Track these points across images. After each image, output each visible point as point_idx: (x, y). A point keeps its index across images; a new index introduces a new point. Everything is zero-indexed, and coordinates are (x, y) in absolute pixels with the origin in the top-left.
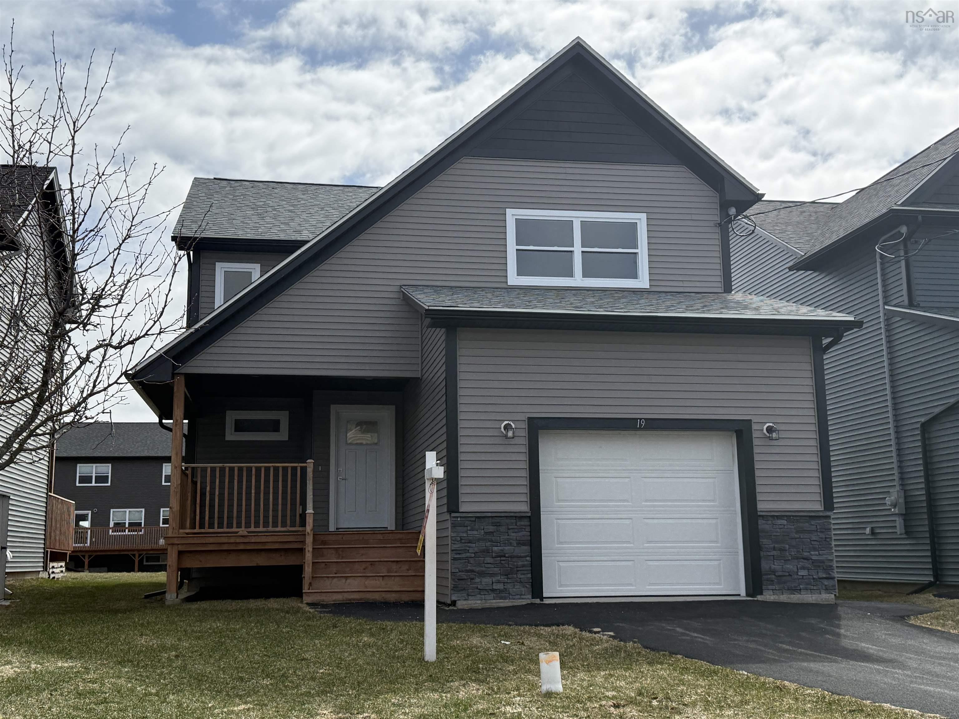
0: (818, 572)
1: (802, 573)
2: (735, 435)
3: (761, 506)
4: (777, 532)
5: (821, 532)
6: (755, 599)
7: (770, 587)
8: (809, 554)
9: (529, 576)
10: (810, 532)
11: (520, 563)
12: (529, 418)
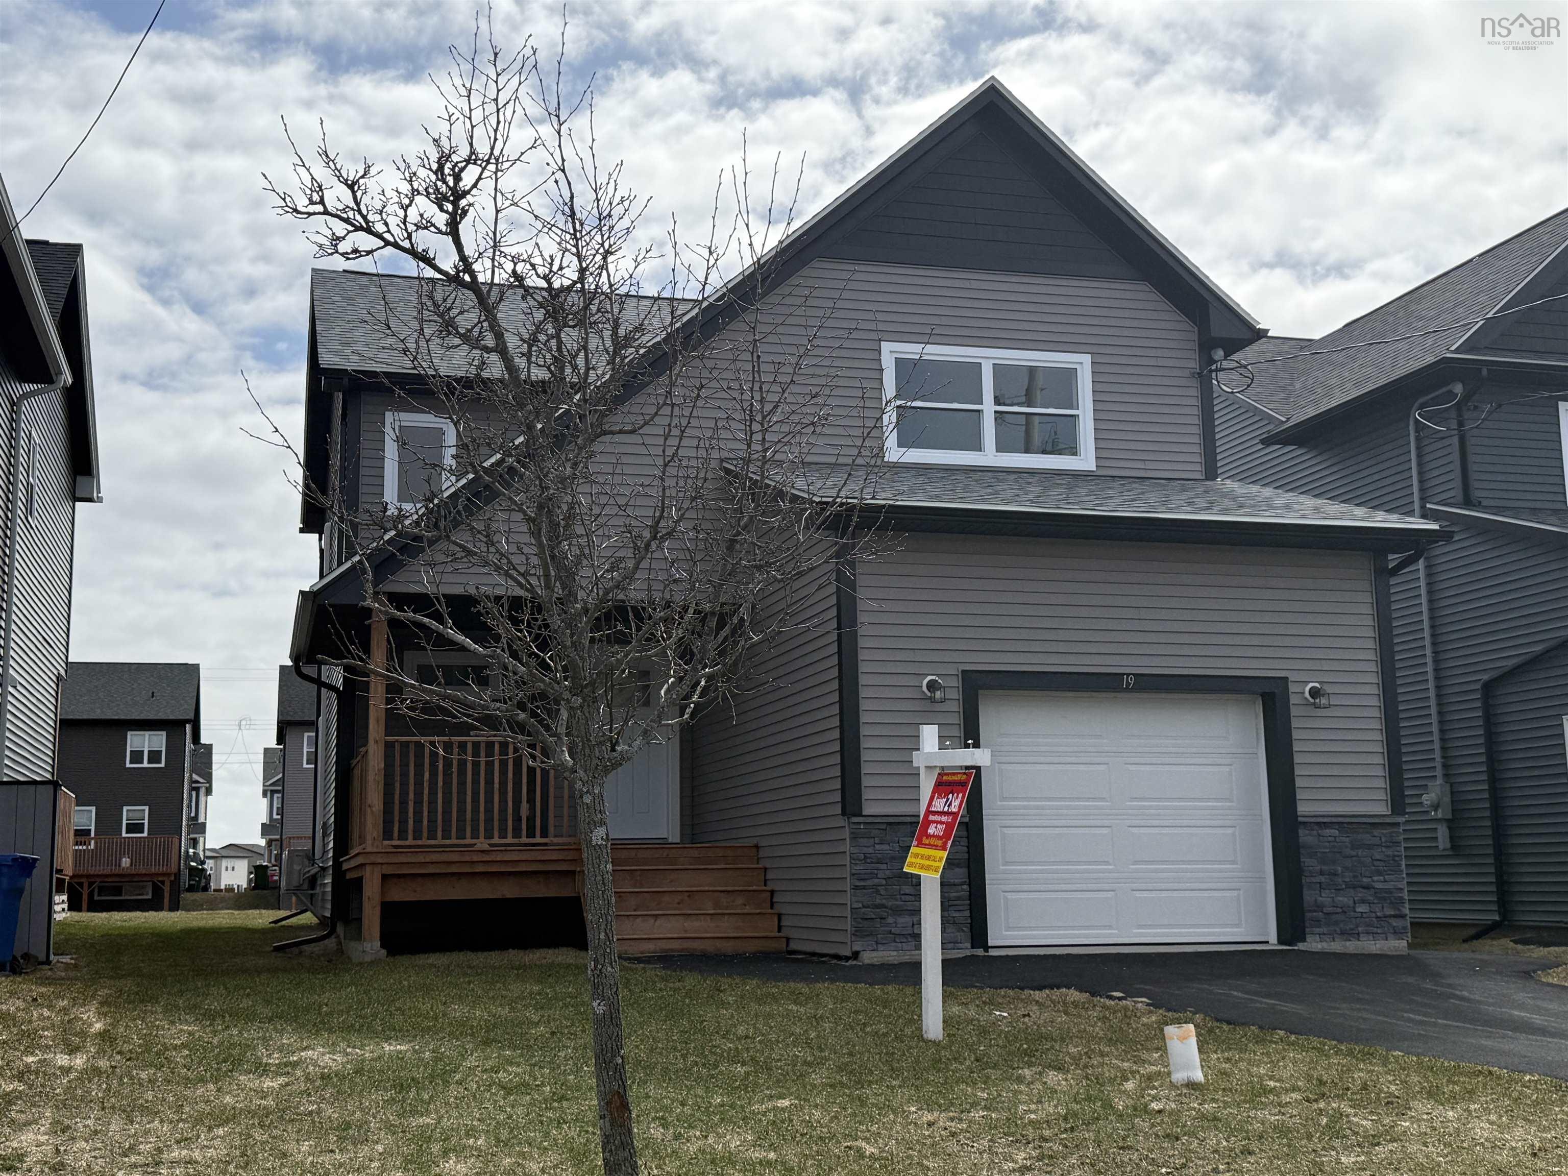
0: (1383, 907)
1: (1361, 909)
2: (1260, 699)
3: (1303, 809)
4: (1325, 848)
5: (1387, 847)
6: (1296, 948)
7: (1317, 930)
8: (1370, 879)
9: (967, 913)
10: (1370, 847)
11: (954, 894)
12: (964, 672)
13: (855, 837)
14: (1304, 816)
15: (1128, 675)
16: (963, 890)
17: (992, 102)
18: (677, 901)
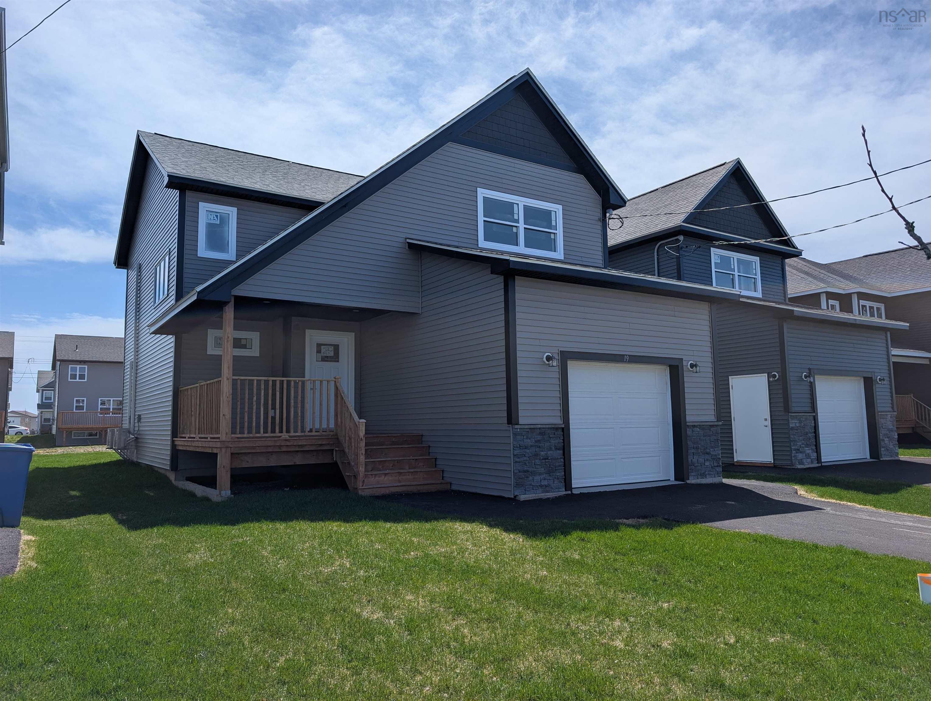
13: (515, 434)
14: (689, 422)
15: (626, 355)
16: (561, 462)
17: (527, 80)
18: (392, 465)
